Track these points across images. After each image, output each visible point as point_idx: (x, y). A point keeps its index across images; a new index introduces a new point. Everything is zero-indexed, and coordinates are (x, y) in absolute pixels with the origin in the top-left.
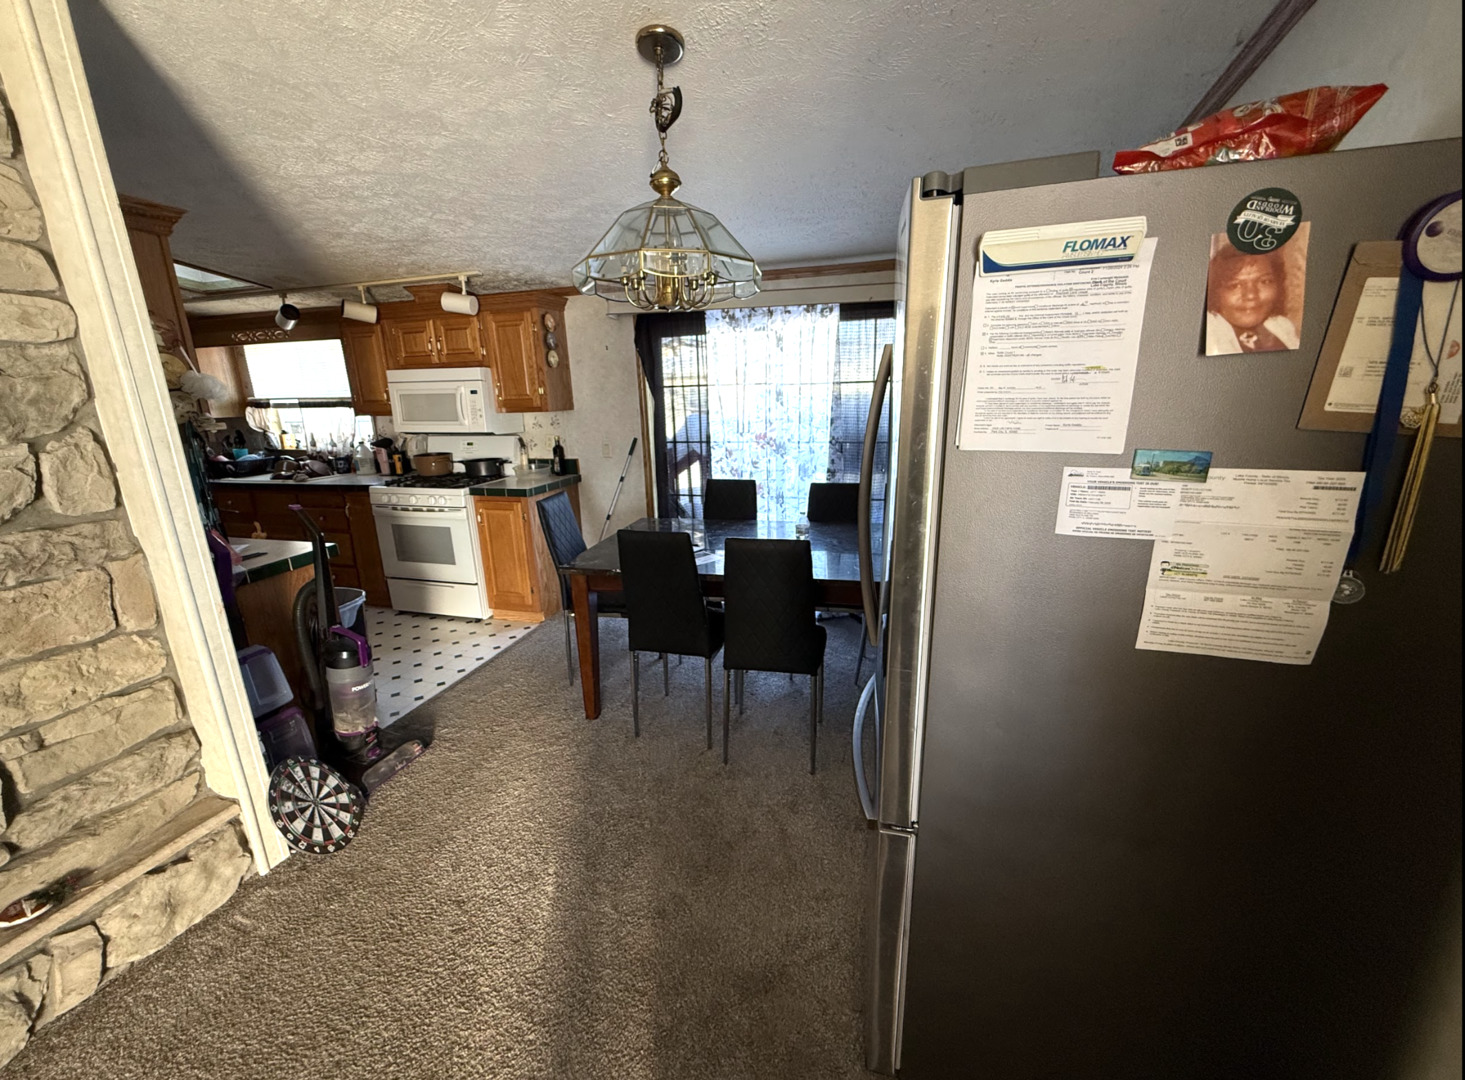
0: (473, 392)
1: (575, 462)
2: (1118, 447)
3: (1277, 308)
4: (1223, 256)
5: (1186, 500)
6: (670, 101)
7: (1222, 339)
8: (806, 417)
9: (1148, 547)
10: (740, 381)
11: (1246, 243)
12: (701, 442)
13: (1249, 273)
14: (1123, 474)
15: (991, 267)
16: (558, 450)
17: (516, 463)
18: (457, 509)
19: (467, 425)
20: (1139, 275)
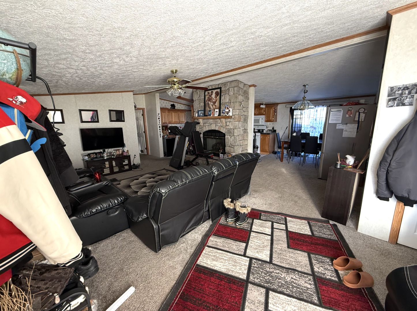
0: (262, 119)
1: (276, 130)
2: (341, 123)
3: (351, 114)
4: (348, 111)
5: (346, 126)
6: (306, 91)
7: (347, 116)
8: (320, 123)
9: (343, 129)
10: (309, 117)
11: (349, 110)
12: (299, 127)
13: (349, 112)
14: (341, 124)
15: (332, 111)
16: (273, 128)
17: (265, 130)
18: (258, 136)
19: (260, 124)
20: (342, 112)
